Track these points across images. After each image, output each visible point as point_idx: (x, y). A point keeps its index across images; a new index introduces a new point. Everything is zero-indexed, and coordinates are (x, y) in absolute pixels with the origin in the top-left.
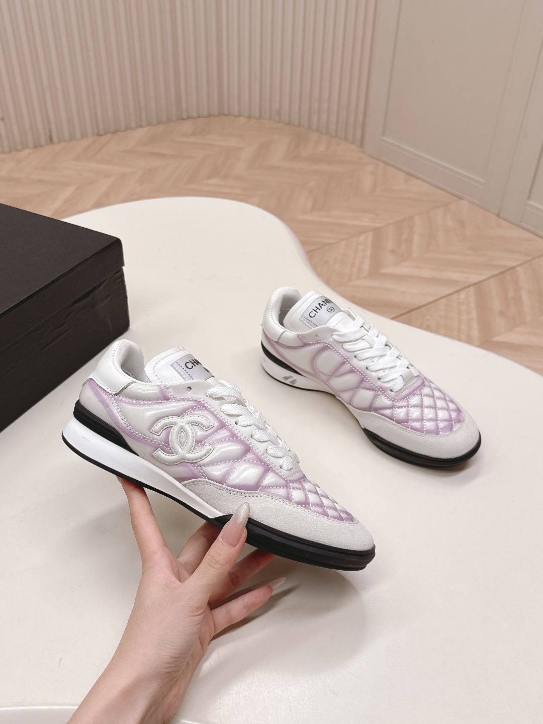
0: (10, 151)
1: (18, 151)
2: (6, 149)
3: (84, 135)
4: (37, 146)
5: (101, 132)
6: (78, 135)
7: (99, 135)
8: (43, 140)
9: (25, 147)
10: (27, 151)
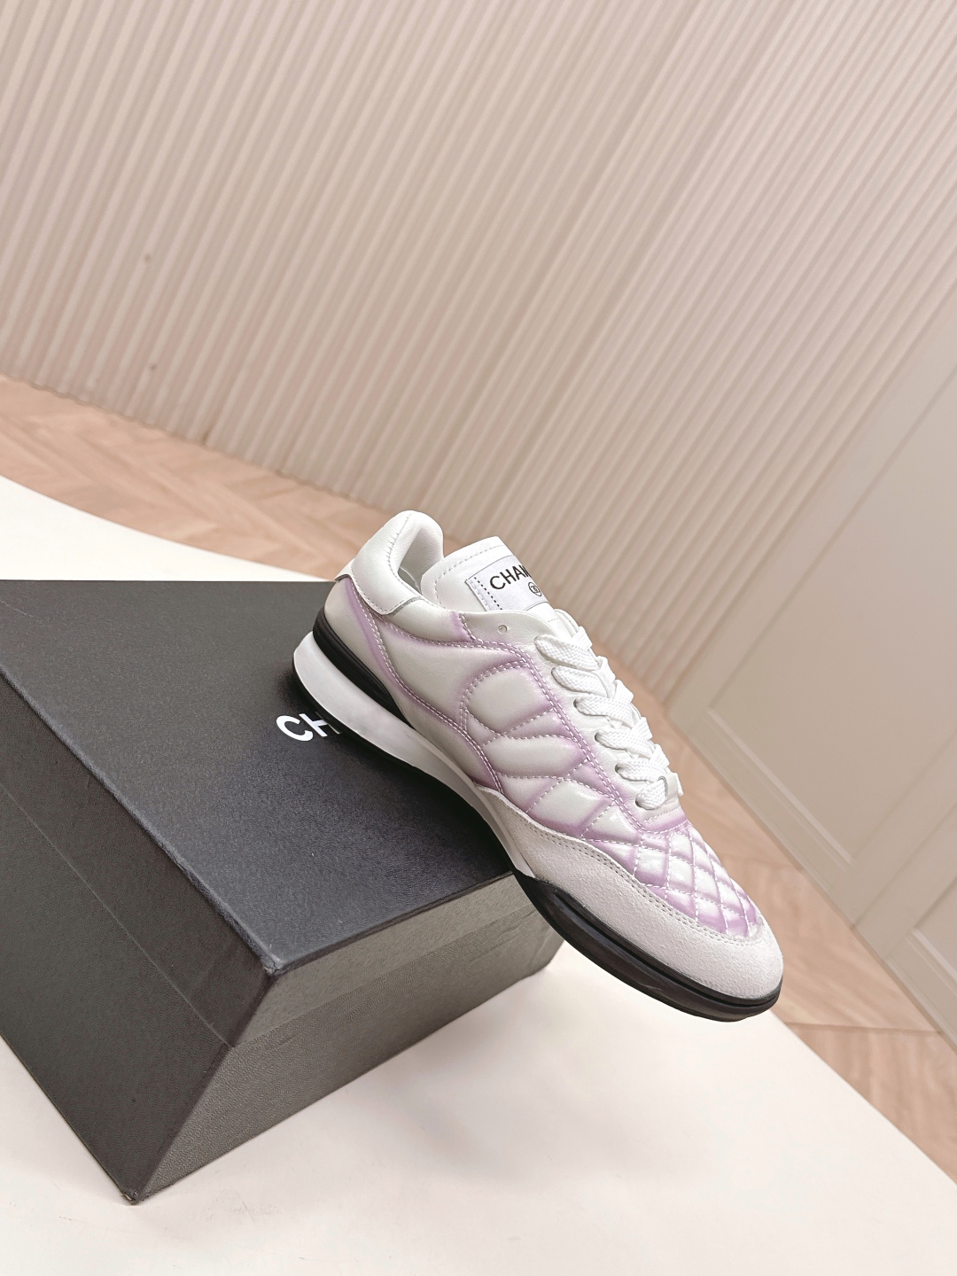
0: (131, 419)
1: (145, 425)
2: (129, 412)
3: (257, 461)
4: (178, 435)
5: (284, 471)
6: (249, 455)
7: (279, 473)
8: (193, 432)
9: (159, 425)
10: (157, 434)
